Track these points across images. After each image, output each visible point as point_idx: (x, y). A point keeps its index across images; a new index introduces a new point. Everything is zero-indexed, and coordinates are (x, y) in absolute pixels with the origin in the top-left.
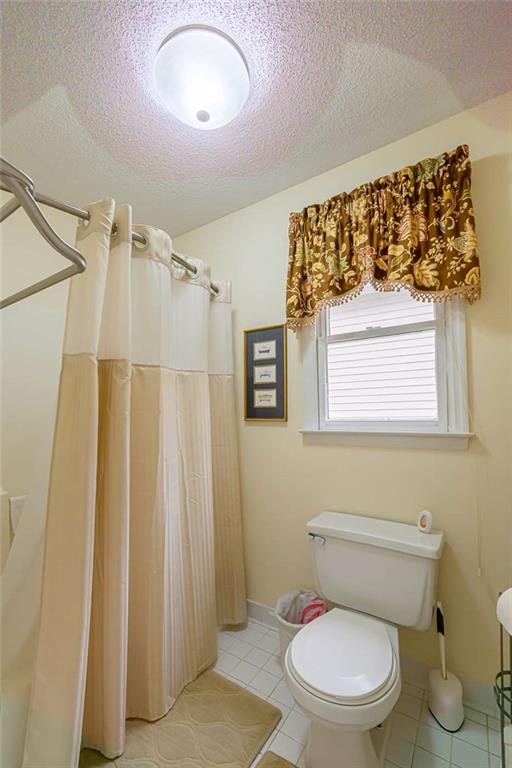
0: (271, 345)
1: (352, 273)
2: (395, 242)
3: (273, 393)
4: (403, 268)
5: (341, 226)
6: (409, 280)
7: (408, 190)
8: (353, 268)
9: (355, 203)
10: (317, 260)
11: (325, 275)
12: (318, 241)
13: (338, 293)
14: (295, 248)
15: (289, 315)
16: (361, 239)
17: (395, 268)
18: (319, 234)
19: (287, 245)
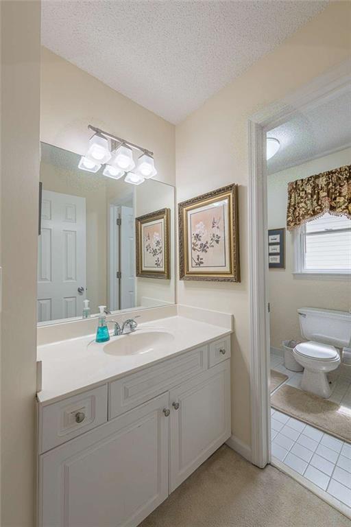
0: (278, 237)
1: (319, 207)
2: (340, 196)
3: (278, 257)
4: (343, 207)
5: (314, 188)
6: (346, 212)
7: (346, 175)
8: (320, 205)
9: (321, 179)
10: (302, 202)
11: (306, 209)
12: (302, 194)
13: (312, 216)
14: (291, 196)
15: (288, 225)
16: (323, 194)
17: (340, 207)
18: (303, 191)
19: (287, 195)
